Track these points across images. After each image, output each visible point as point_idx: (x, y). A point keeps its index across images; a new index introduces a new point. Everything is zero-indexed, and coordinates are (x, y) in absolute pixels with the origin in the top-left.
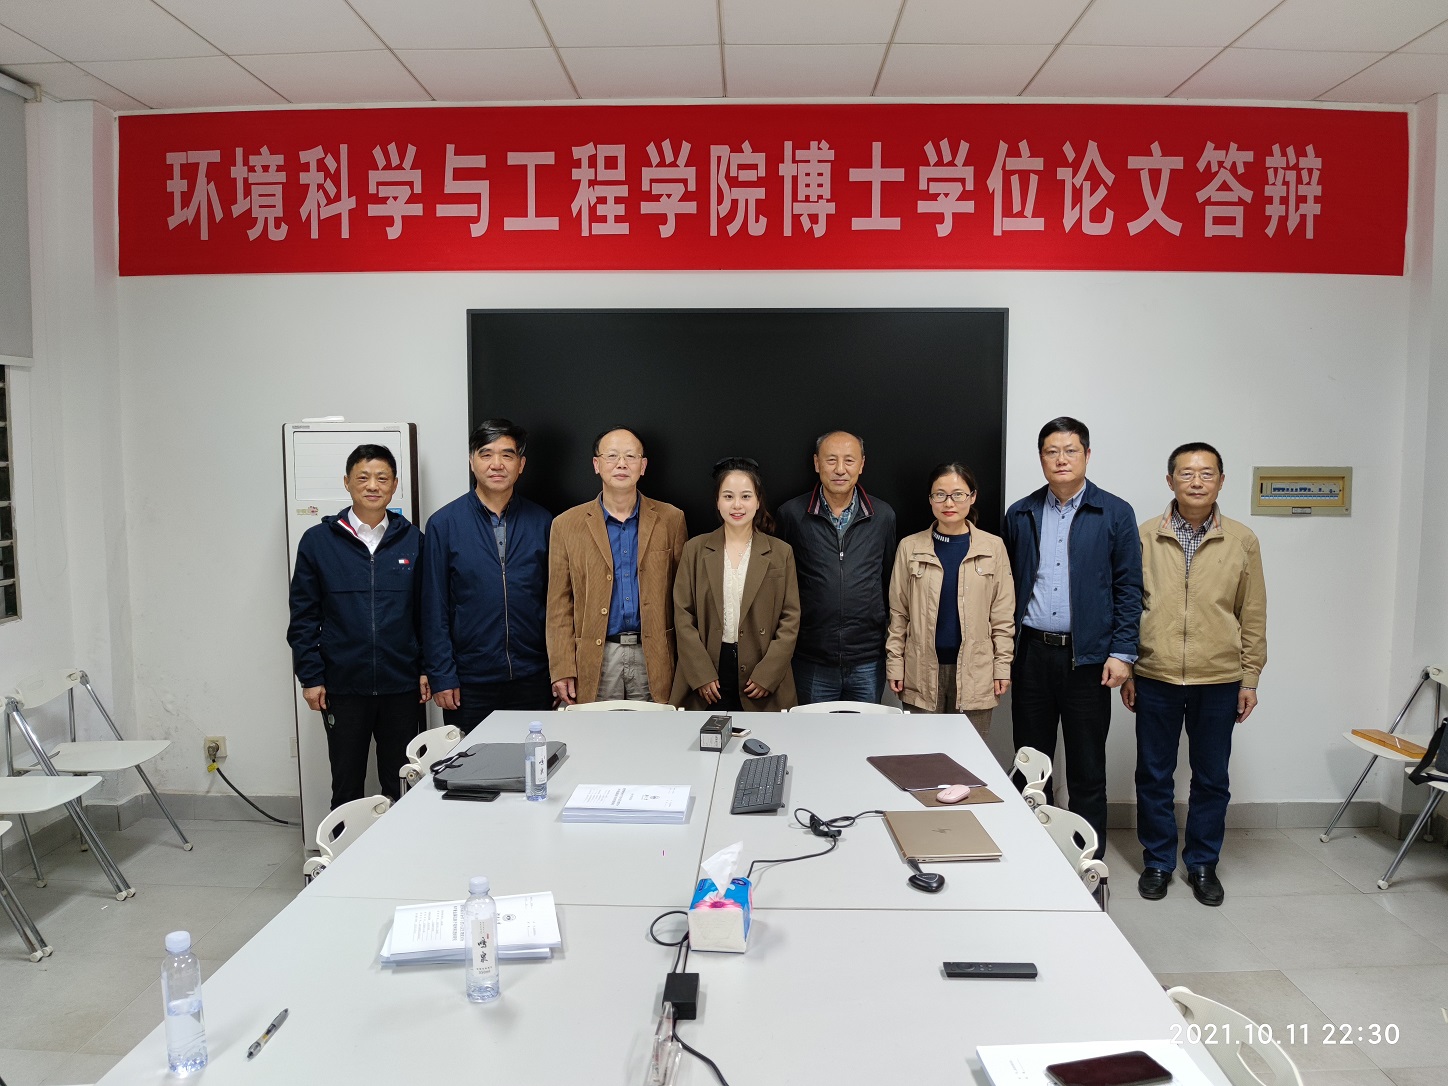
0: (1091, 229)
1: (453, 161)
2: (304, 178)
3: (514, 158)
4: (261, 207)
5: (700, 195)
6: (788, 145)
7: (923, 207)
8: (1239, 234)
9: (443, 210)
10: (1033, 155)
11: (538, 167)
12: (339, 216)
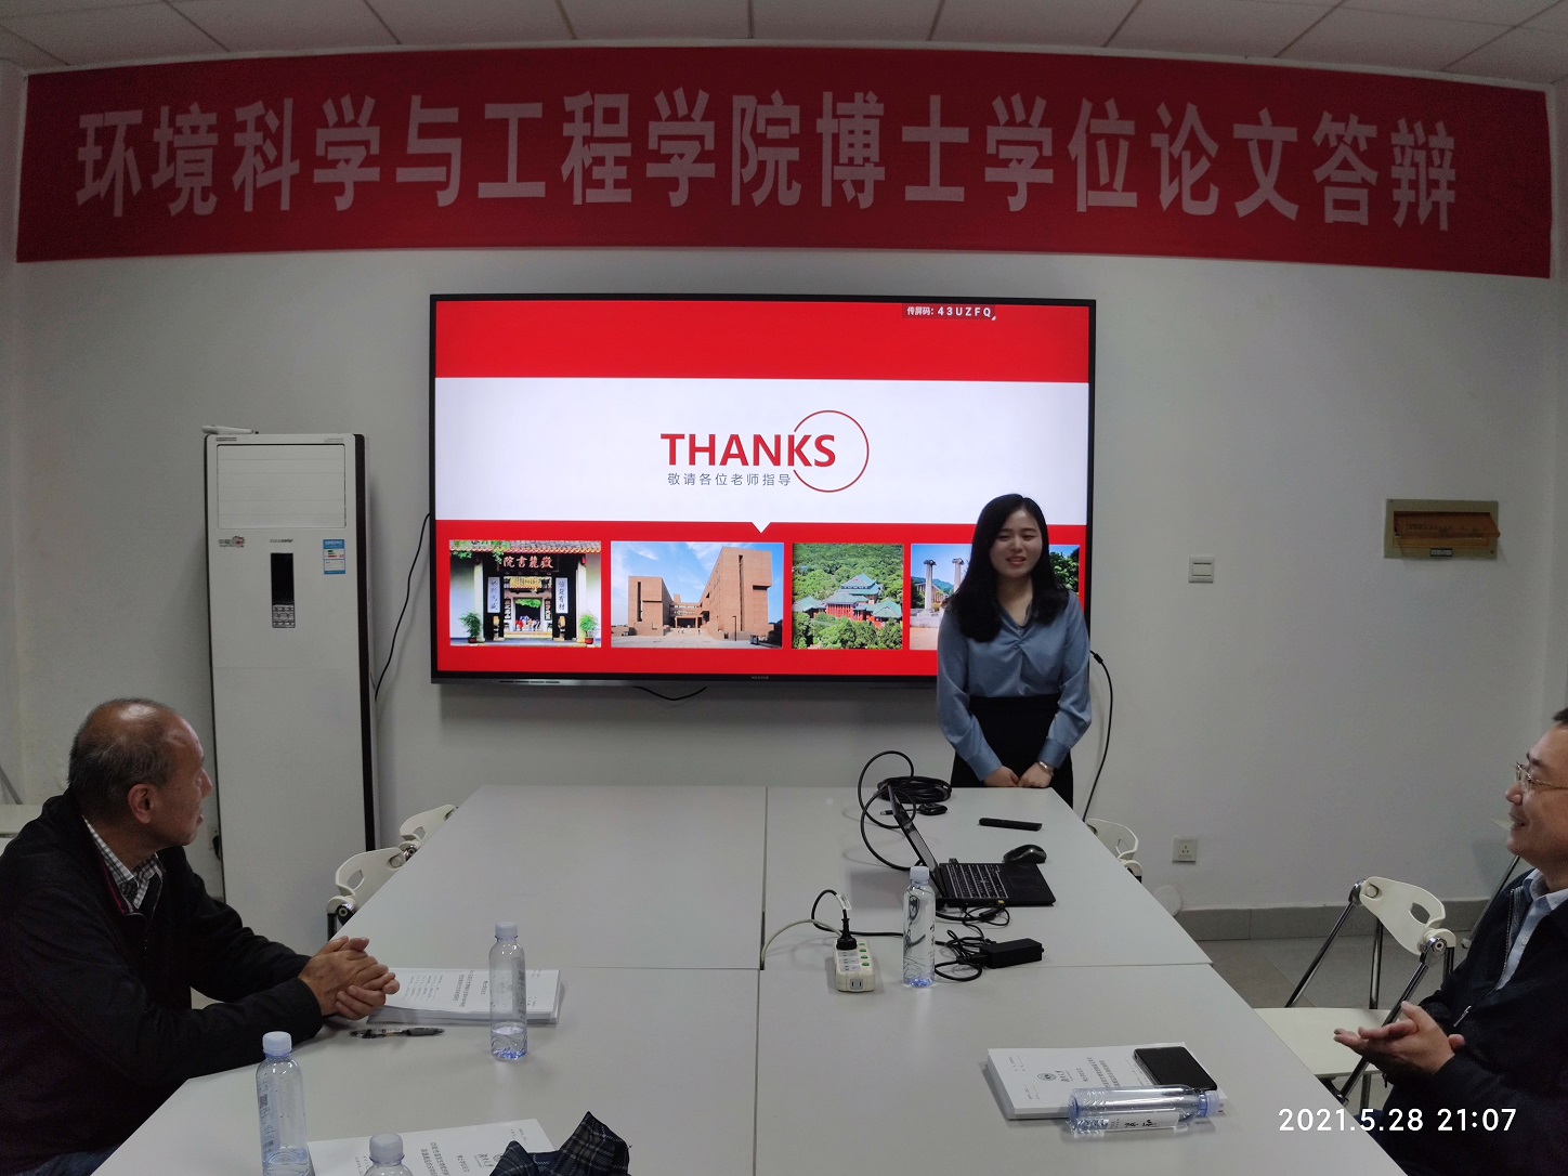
0: (1192, 207)
1: (419, 114)
2: (239, 139)
3: (493, 111)
4: (187, 175)
5: (719, 155)
6: (828, 97)
7: (992, 175)
8: (1364, 222)
9: (404, 175)
10: (1123, 116)
11: (522, 121)
12: (278, 185)
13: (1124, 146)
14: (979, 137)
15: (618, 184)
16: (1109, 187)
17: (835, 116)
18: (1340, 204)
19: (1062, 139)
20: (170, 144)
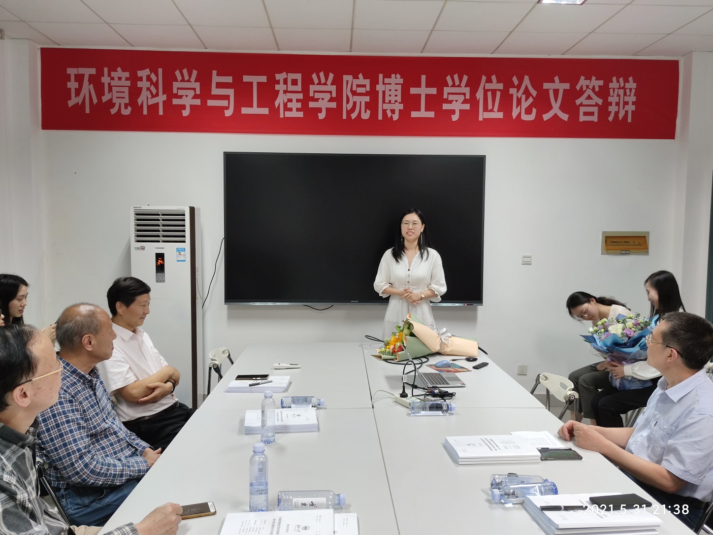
0: (525, 117)
1: (216, 79)
2: (140, 84)
3: (246, 79)
4: (117, 98)
5: (338, 99)
6: (381, 76)
7: (446, 107)
8: (596, 120)
9: (211, 103)
10: (498, 82)
11: (258, 83)
12: (158, 104)
13: (498, 94)
14: (440, 92)
15: (298, 110)
16: (492, 110)
17: (384, 84)
18: (585, 114)
19: (473, 92)
20: (109, 84)
